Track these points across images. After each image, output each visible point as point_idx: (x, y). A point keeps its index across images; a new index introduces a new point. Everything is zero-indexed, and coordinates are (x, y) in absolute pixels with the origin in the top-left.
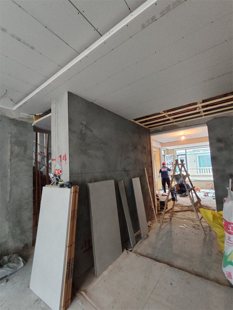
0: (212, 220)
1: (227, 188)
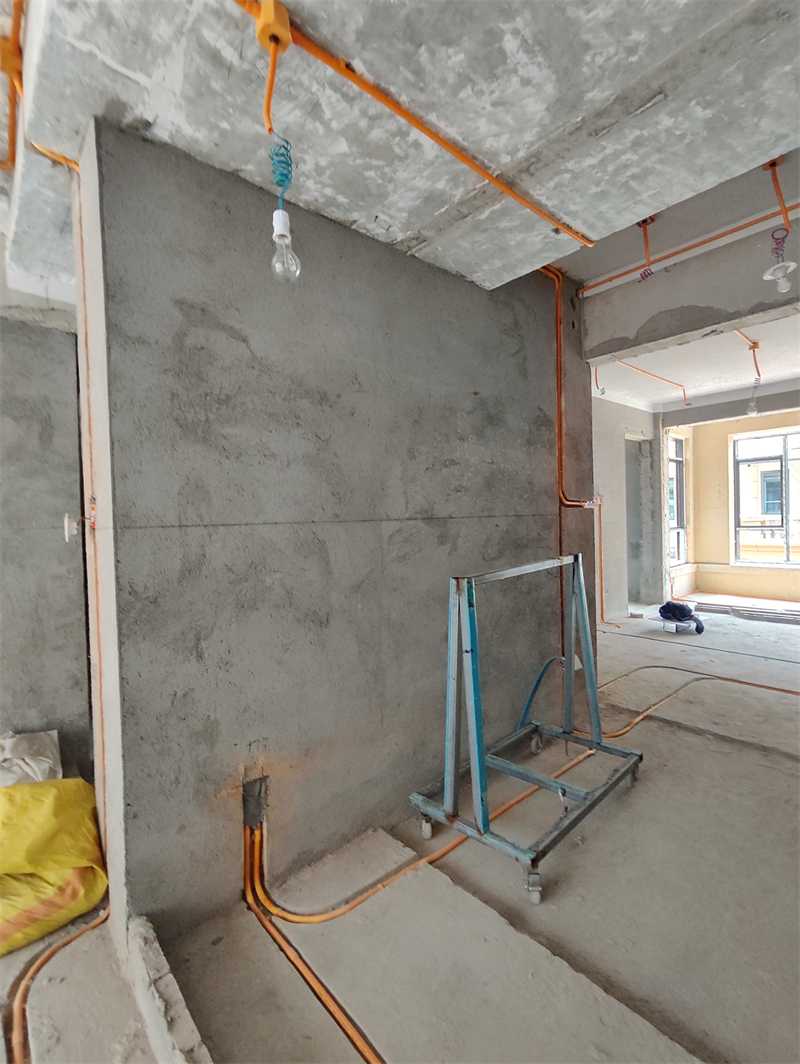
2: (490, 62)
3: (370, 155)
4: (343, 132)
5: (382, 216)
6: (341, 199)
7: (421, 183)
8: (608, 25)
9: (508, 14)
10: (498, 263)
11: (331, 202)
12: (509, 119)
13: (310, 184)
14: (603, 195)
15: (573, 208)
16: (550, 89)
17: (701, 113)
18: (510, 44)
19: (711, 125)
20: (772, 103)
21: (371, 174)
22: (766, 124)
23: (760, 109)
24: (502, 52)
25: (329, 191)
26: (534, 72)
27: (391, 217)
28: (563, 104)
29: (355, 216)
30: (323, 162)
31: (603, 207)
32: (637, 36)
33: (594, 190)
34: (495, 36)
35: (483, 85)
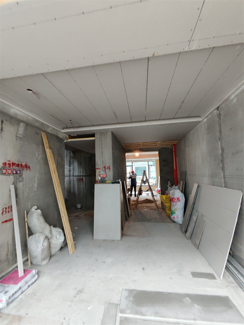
0: (165, 200)
1: (168, 186)
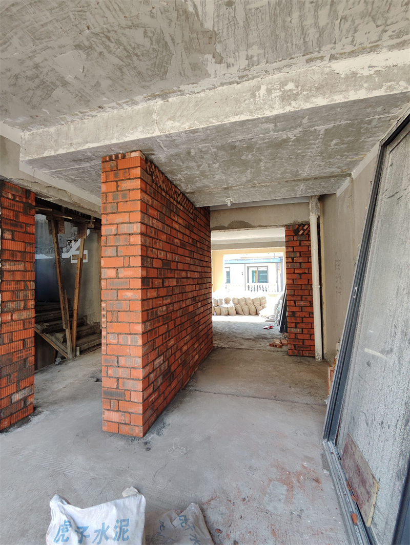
2: (242, 172)
3: (201, 176)
4: (200, 171)
5: (189, 186)
6: (184, 180)
7: (207, 183)
8: (266, 175)
9: (252, 168)
10: (207, 202)
11: (180, 180)
12: (237, 180)
13: (180, 176)
14: (242, 196)
15: (235, 196)
16: (249, 179)
17: (270, 189)
18: (249, 171)
19: (270, 192)
20: (281, 192)
21: (198, 178)
22: (279, 194)
23: (279, 192)
24: (246, 172)
25: (182, 178)
26: (249, 176)
27: (191, 187)
28: (249, 181)
29: (182, 184)
30: (189, 173)
31: (241, 198)
32: (268, 177)
33: (242, 195)
34: (247, 169)
35: (238, 174)
